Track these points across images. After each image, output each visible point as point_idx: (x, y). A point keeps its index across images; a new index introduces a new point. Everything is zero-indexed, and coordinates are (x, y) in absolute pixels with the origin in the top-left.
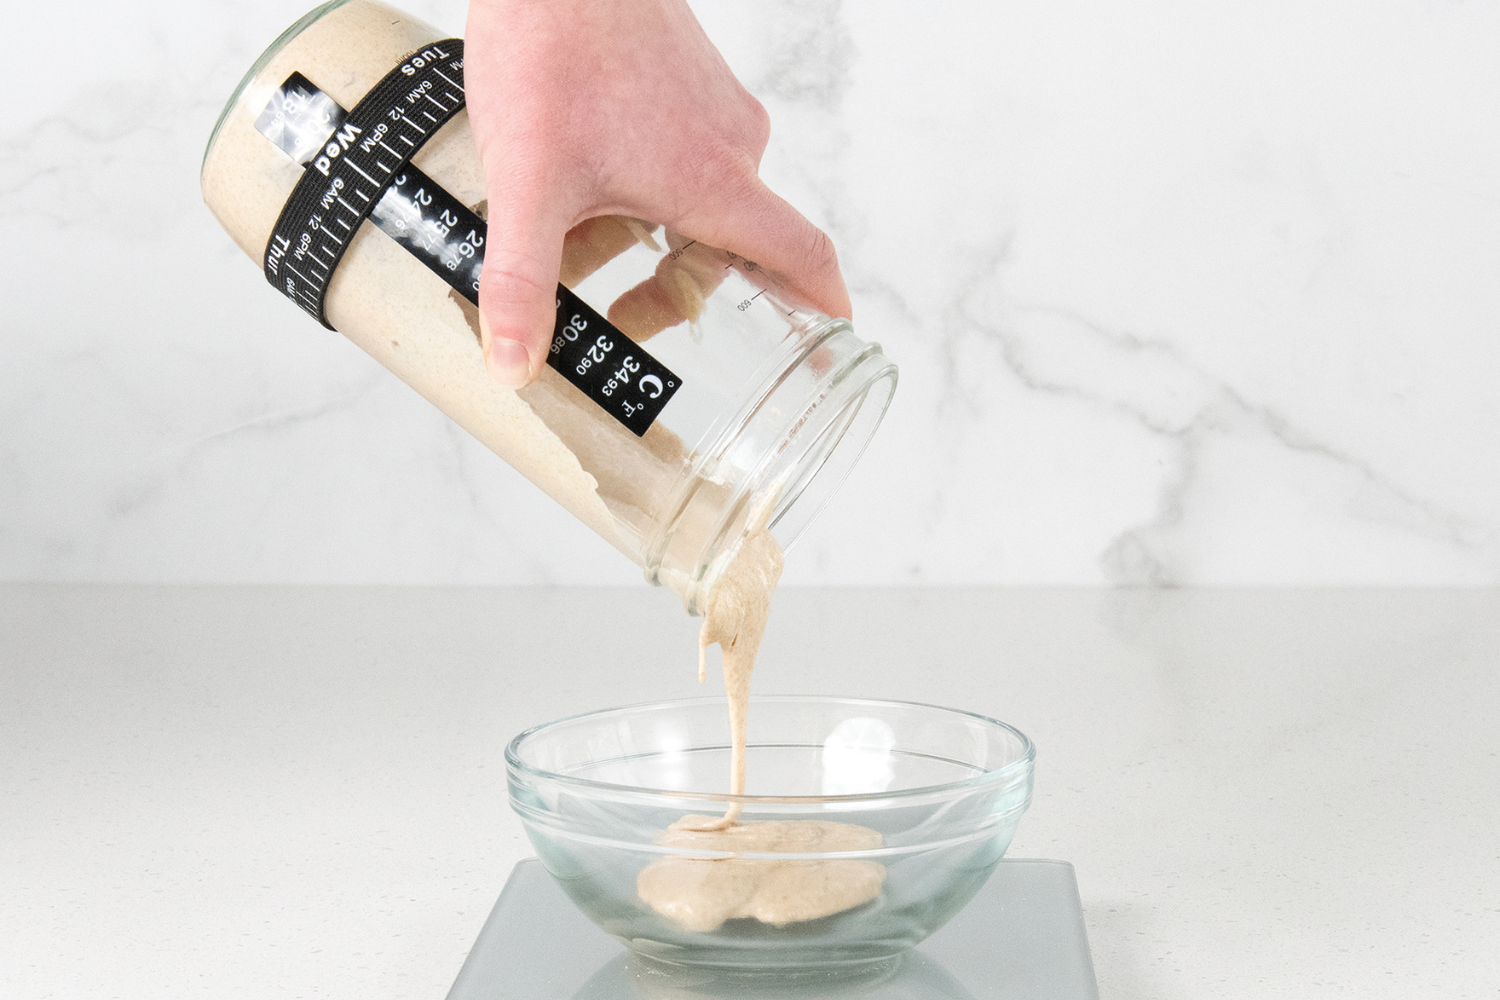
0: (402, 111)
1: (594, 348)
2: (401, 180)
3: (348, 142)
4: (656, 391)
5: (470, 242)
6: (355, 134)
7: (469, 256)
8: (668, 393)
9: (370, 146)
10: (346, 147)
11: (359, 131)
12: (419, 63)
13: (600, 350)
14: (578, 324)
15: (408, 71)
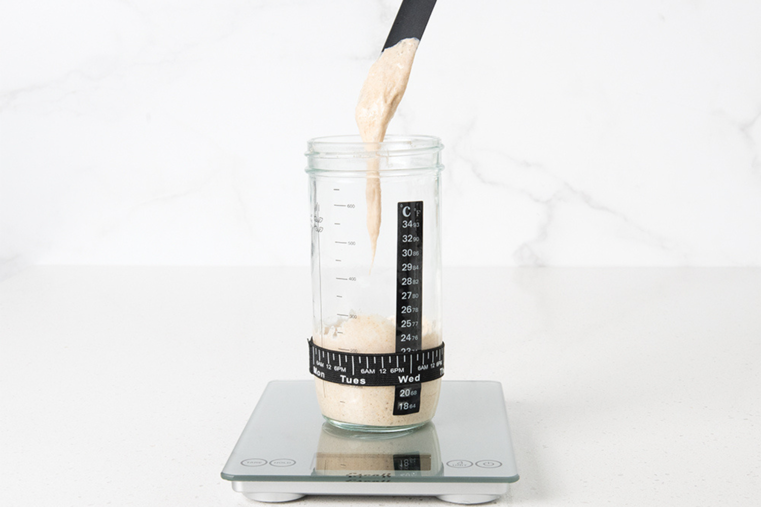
0: (381, 370)
1: (409, 241)
2: (403, 350)
3: (405, 378)
4: (407, 209)
5: (406, 311)
6: (401, 377)
7: (410, 307)
8: (405, 204)
9: (401, 369)
10: (407, 377)
11: (399, 377)
12: (356, 381)
13: (408, 239)
14: (405, 253)
15: (363, 381)
